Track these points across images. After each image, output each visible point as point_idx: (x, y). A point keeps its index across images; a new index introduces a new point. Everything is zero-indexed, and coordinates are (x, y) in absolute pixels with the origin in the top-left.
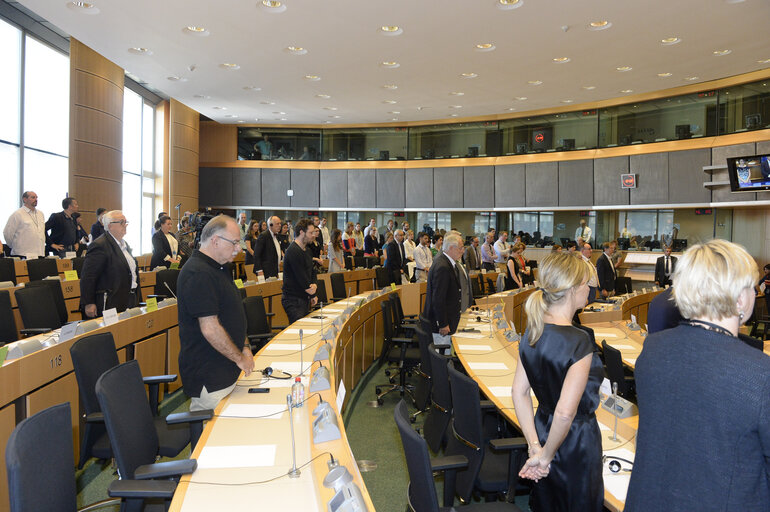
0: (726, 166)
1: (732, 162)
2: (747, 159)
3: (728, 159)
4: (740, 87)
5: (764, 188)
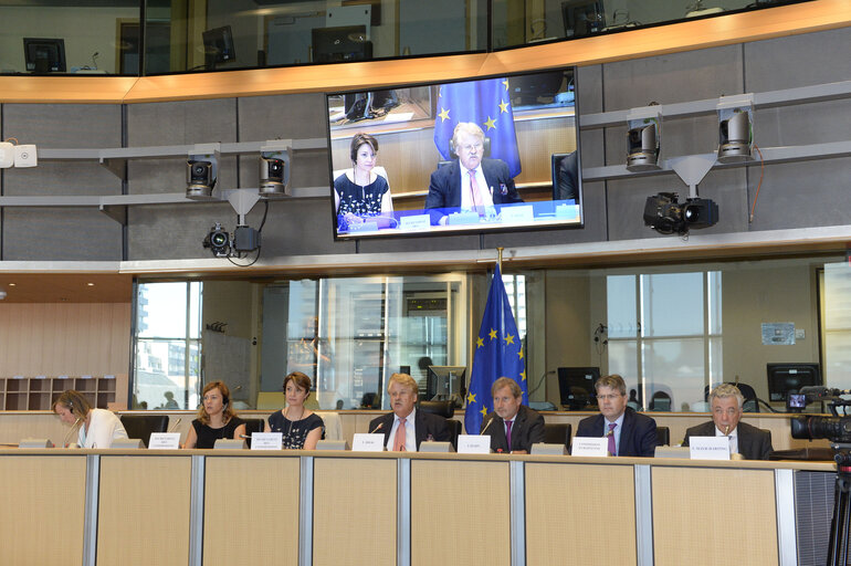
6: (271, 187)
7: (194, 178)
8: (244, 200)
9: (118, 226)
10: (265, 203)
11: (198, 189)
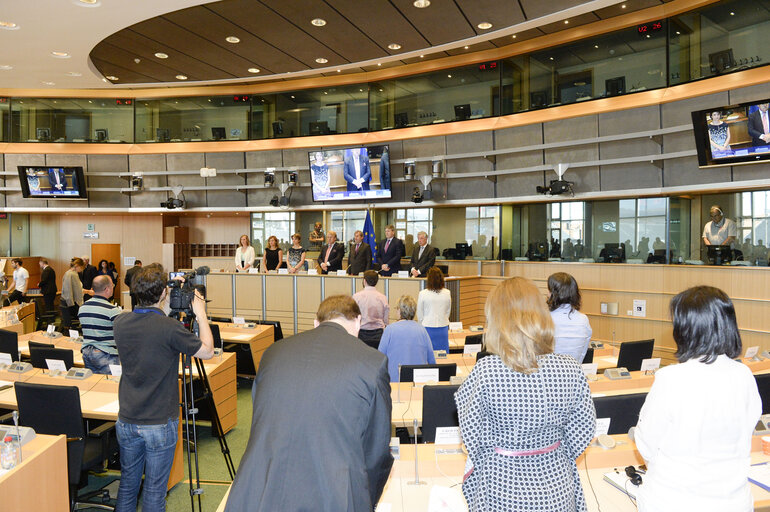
0: (17, 173)
1: (22, 170)
2: (36, 168)
3: (18, 167)
4: (34, 100)
5: (52, 197)
6: (291, 184)
7: (266, 180)
8: (284, 187)
9: (244, 195)
10: (291, 188)
11: (268, 184)
